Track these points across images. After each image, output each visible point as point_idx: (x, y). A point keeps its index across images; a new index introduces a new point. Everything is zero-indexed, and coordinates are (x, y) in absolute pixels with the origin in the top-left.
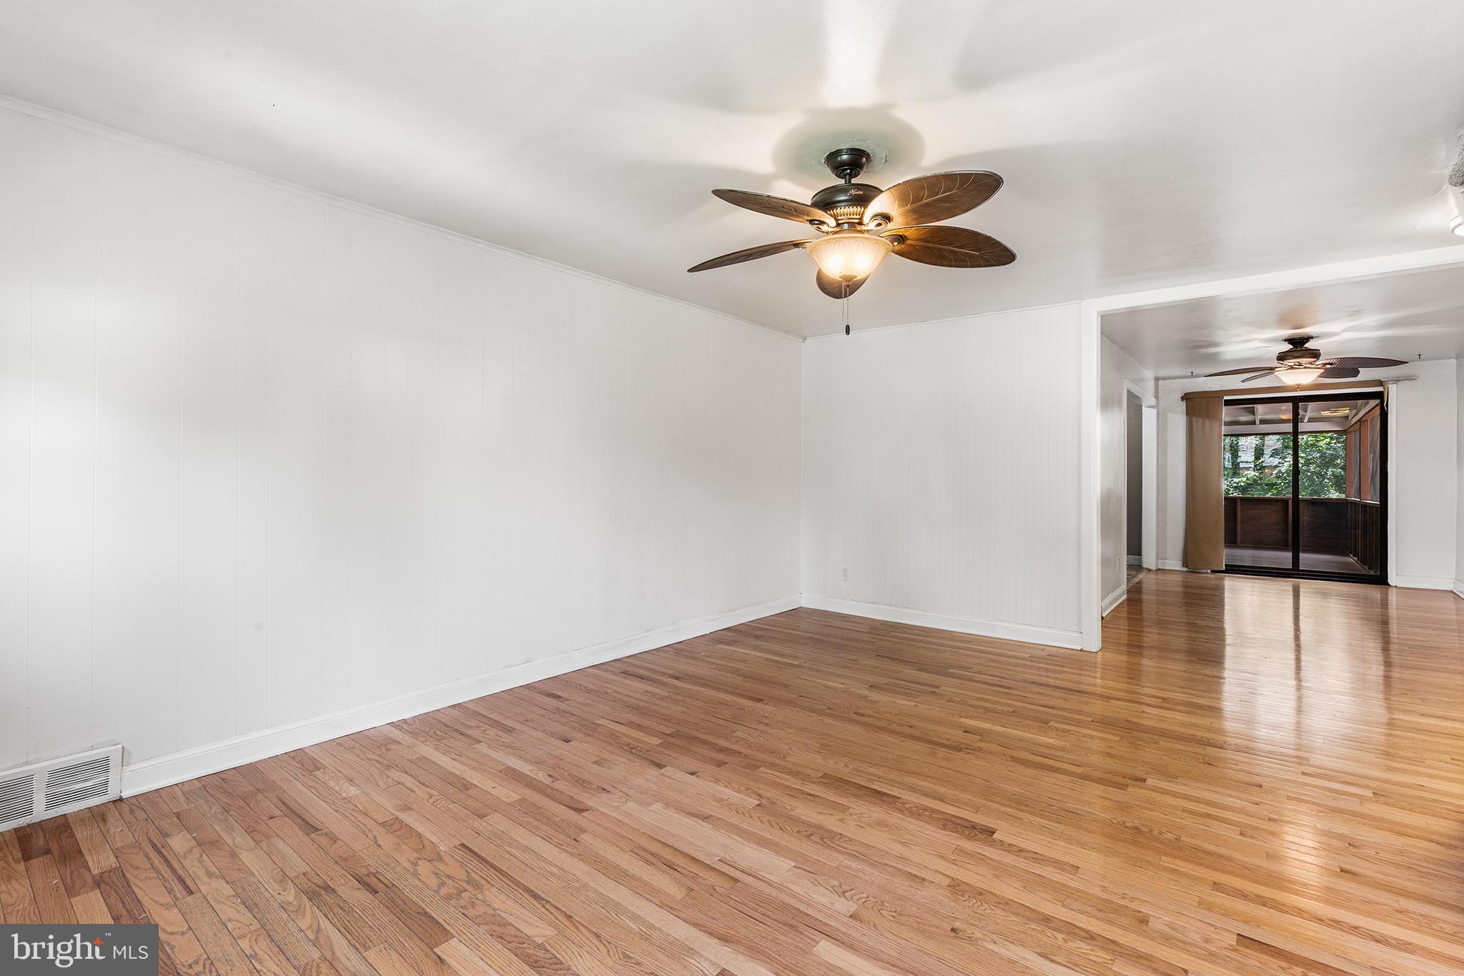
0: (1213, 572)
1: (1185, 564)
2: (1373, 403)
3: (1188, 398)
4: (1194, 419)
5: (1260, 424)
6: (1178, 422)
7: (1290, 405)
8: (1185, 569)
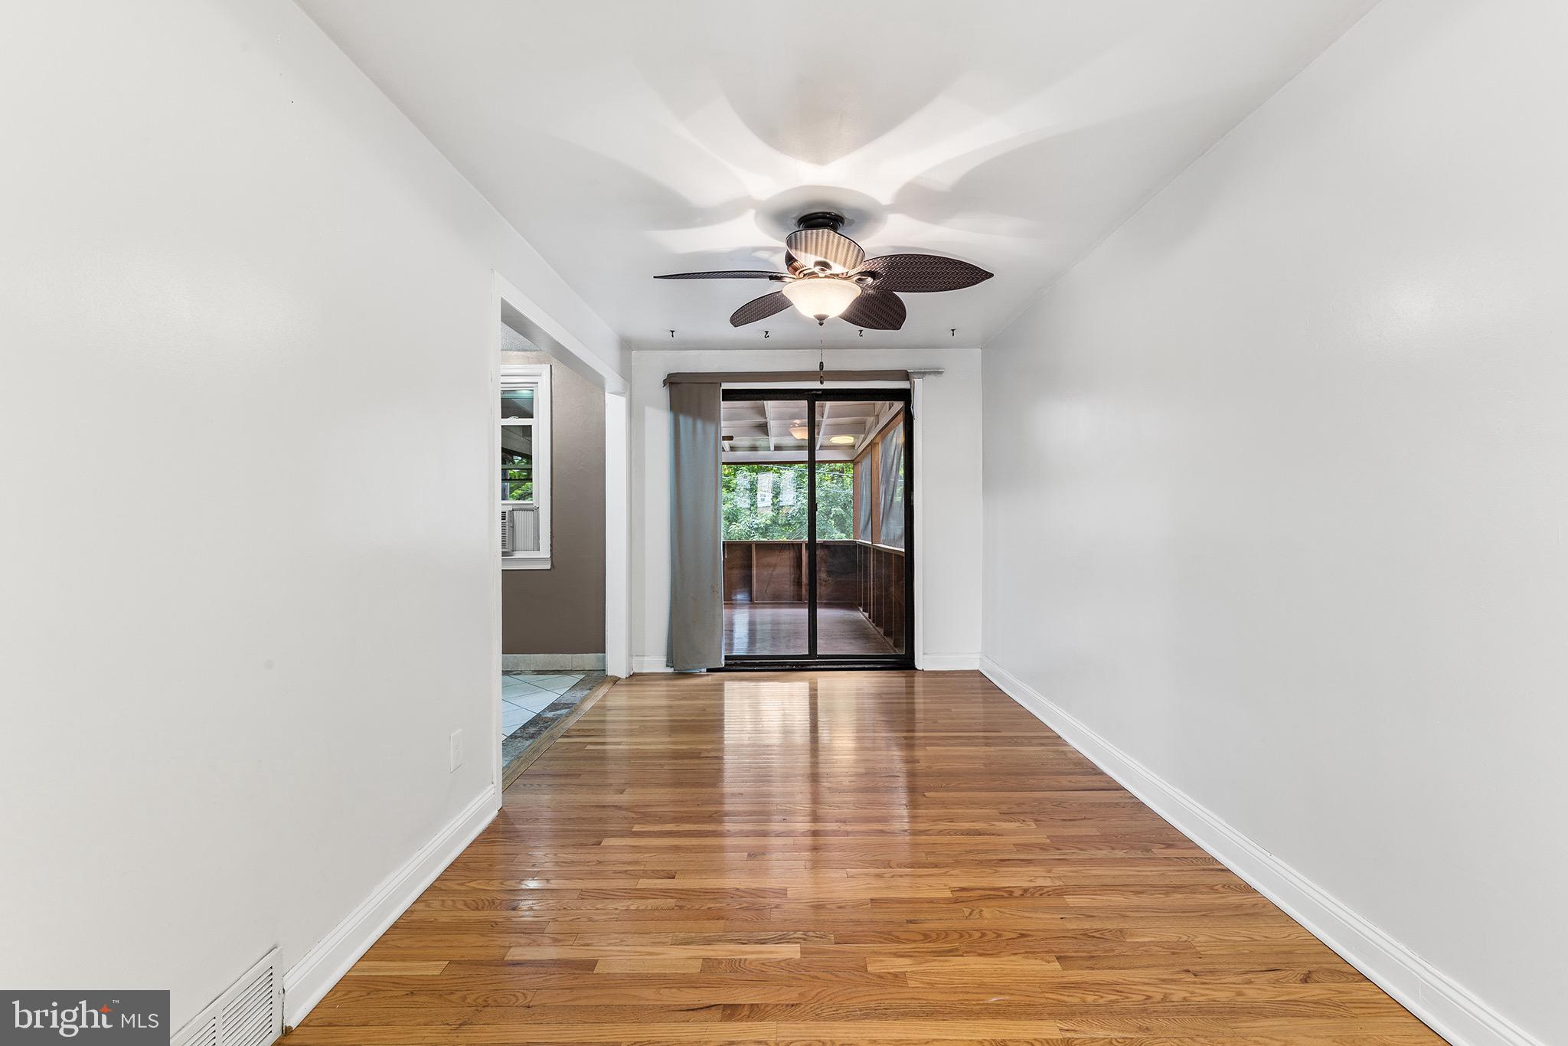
0: (709, 670)
1: (670, 662)
2: (898, 405)
3: (674, 382)
4: (682, 418)
5: (775, 450)
6: (659, 421)
7: (805, 403)
8: (671, 670)
